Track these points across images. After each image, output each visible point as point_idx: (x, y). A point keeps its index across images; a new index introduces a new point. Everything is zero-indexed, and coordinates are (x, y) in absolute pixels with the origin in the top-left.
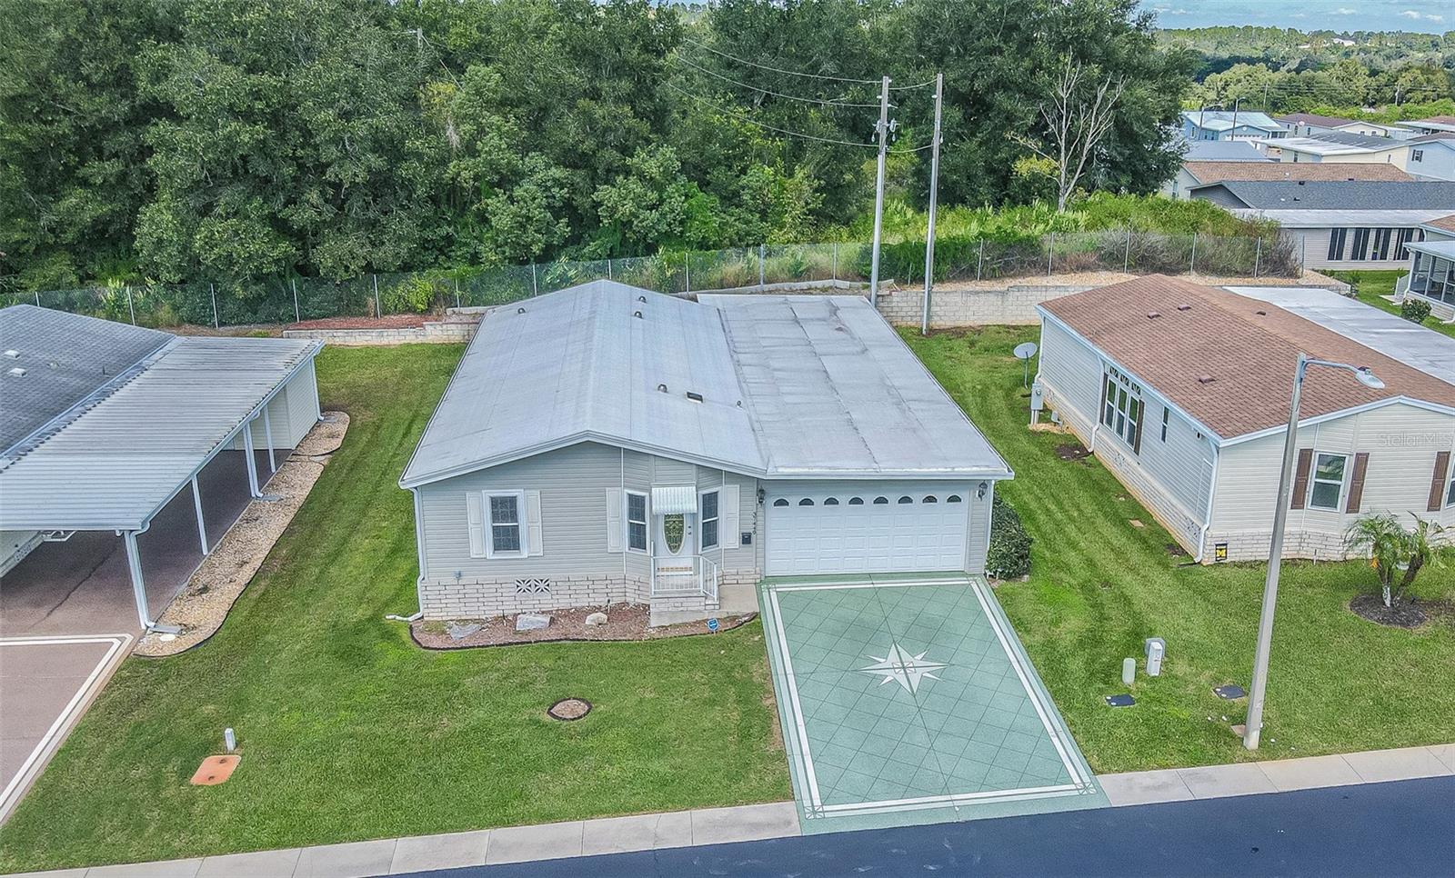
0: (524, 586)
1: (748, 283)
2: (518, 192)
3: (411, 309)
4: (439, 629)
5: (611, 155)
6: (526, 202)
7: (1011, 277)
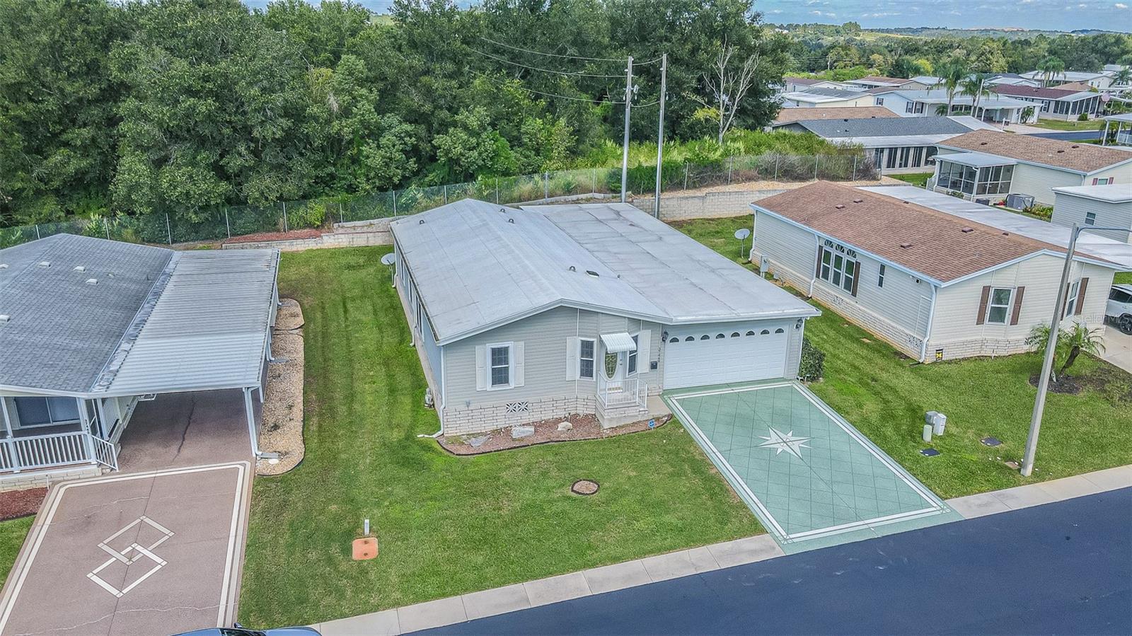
0: (512, 408)
1: (537, 198)
2: (383, 141)
3: (310, 225)
4: (456, 440)
5: (444, 114)
6: (389, 148)
7: (705, 187)
